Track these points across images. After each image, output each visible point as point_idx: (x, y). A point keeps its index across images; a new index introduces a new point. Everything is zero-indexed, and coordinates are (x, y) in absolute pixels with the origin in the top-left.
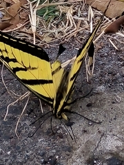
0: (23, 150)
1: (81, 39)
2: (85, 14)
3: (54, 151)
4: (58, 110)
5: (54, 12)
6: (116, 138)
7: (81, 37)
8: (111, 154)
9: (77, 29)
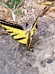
0: (19, 63)
1: (31, 21)
2: (31, 11)
3: (29, 61)
5: (20, 12)
6: (48, 54)
7: (31, 20)
8: (48, 59)
9: (29, 17)
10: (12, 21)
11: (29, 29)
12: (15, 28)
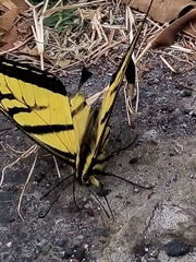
0: (32, 238)
1: (117, 59)
2: (121, 19)
3: (81, 237)
4: (84, 172)
5: (71, 20)
6: (177, 209)
7: (115, 55)
8: (172, 235)
9: (110, 43)
10: (30, 52)
11: (99, 94)
12: (25, 81)
